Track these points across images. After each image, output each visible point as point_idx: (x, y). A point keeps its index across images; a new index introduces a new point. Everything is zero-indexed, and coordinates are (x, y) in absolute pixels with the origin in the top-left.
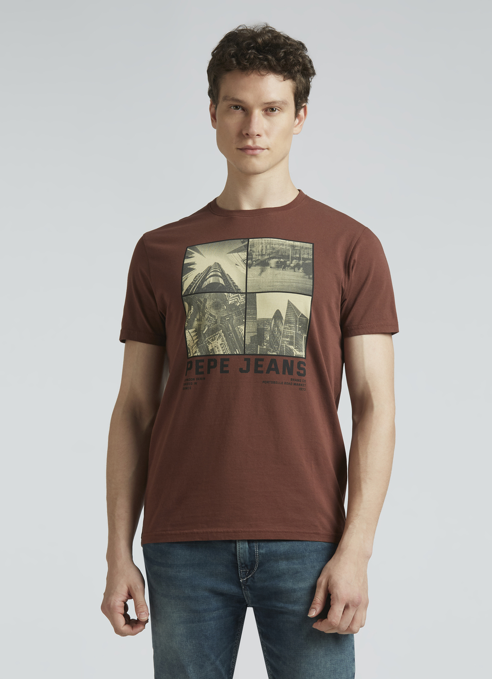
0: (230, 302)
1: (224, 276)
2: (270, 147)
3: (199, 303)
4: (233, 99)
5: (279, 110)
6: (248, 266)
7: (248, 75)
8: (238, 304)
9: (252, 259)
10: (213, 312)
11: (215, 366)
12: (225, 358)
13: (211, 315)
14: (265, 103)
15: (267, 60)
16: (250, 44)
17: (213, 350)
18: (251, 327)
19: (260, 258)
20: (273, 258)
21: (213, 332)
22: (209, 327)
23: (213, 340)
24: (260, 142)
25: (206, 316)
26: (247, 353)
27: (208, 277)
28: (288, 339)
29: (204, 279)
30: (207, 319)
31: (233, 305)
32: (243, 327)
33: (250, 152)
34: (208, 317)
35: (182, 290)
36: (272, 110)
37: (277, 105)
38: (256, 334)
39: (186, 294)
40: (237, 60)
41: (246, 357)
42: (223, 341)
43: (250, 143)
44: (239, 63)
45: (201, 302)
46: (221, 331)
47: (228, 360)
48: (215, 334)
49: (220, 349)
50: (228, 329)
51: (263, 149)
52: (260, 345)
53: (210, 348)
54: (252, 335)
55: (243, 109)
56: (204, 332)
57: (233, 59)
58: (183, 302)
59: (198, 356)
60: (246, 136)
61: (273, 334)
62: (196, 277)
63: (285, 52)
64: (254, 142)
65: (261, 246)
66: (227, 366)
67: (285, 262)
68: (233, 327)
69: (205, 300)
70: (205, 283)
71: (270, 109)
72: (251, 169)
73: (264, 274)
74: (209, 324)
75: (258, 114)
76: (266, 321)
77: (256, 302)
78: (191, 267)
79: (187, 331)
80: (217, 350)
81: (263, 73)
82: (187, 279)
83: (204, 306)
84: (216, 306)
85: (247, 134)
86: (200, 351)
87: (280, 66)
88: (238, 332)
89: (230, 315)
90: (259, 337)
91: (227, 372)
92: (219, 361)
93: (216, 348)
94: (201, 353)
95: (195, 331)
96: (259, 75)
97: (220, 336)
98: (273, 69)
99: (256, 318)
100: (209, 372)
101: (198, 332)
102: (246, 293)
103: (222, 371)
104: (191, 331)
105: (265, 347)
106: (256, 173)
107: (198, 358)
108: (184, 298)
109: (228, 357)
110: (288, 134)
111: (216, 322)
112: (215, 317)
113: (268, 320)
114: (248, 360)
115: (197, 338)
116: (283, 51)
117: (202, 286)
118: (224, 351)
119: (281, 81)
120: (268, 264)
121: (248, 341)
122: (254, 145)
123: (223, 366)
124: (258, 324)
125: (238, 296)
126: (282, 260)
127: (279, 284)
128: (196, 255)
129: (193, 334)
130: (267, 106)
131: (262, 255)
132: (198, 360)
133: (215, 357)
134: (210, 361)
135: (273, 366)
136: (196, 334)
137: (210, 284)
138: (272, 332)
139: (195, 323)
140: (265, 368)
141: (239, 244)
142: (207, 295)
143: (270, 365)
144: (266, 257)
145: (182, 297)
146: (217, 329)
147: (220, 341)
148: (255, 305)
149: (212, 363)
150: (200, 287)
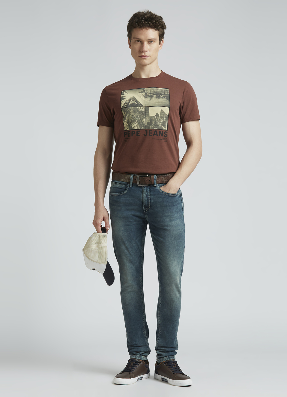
0: (139, 110)
1: (136, 101)
2: (150, 55)
4: (137, 38)
5: (153, 42)
6: (145, 97)
7: (142, 29)
9: (147, 95)
10: (133, 114)
12: (138, 131)
13: (133, 115)
14: (149, 39)
15: (149, 24)
16: (143, 18)
17: (133, 128)
18: (148, 119)
20: (155, 94)
21: (133, 121)
22: (132, 119)
23: (133, 124)
24: (147, 54)
25: (131, 115)
26: (146, 128)
28: (161, 123)
29: (129, 102)
31: (141, 111)
32: (144, 119)
33: (143, 57)
35: (121, 106)
36: (151, 42)
37: (153, 40)
39: (123, 108)
40: (138, 24)
41: (146, 130)
43: (143, 54)
44: (139, 25)
45: (128, 111)
46: (137, 121)
50: (139, 120)
51: (148, 56)
53: (132, 127)
54: (148, 122)
55: (141, 42)
56: (130, 121)
57: (137, 24)
58: (122, 111)
62: (126, 101)
64: (145, 54)
65: (150, 90)
66: (139, 133)
67: (159, 96)
68: (141, 119)
69: (130, 110)
71: (150, 41)
73: (151, 100)
74: (132, 118)
75: (146, 44)
76: (153, 117)
78: (124, 98)
79: (124, 121)
80: (135, 128)
81: (147, 28)
82: (123, 102)
83: (130, 112)
84: (134, 112)
85: (142, 51)
86: (129, 128)
87: (153, 26)
88: (142, 121)
89: (139, 115)
90: (150, 123)
91: (139, 135)
92: (136, 132)
95: (127, 121)
97: (136, 123)
98: (151, 27)
99: (149, 116)
100: (132, 136)
101: (128, 121)
102: (145, 107)
103: (137, 135)
105: (152, 126)
106: (146, 65)
107: (129, 131)
110: (157, 50)
111: (134, 118)
113: (153, 116)
114: (146, 131)
115: (128, 124)
116: (155, 20)
118: (138, 128)
119: (154, 31)
120: (153, 97)
121: (146, 124)
123: (137, 133)
124: (150, 118)
125: (142, 108)
127: (157, 103)
128: (125, 93)
129: (126, 122)
130: (149, 40)
131: (151, 94)
132: (128, 131)
133: (134, 130)
134: (132, 132)
135: (156, 133)
136: (127, 122)
137: (132, 104)
138: (155, 121)
139: (127, 118)
140: (153, 134)
141: (141, 90)
142: (131, 108)
143: (155, 133)
144: (152, 94)
145: (121, 109)
146: (135, 120)
147: (136, 125)
148: (149, 111)
149: (133, 133)
150: (128, 105)
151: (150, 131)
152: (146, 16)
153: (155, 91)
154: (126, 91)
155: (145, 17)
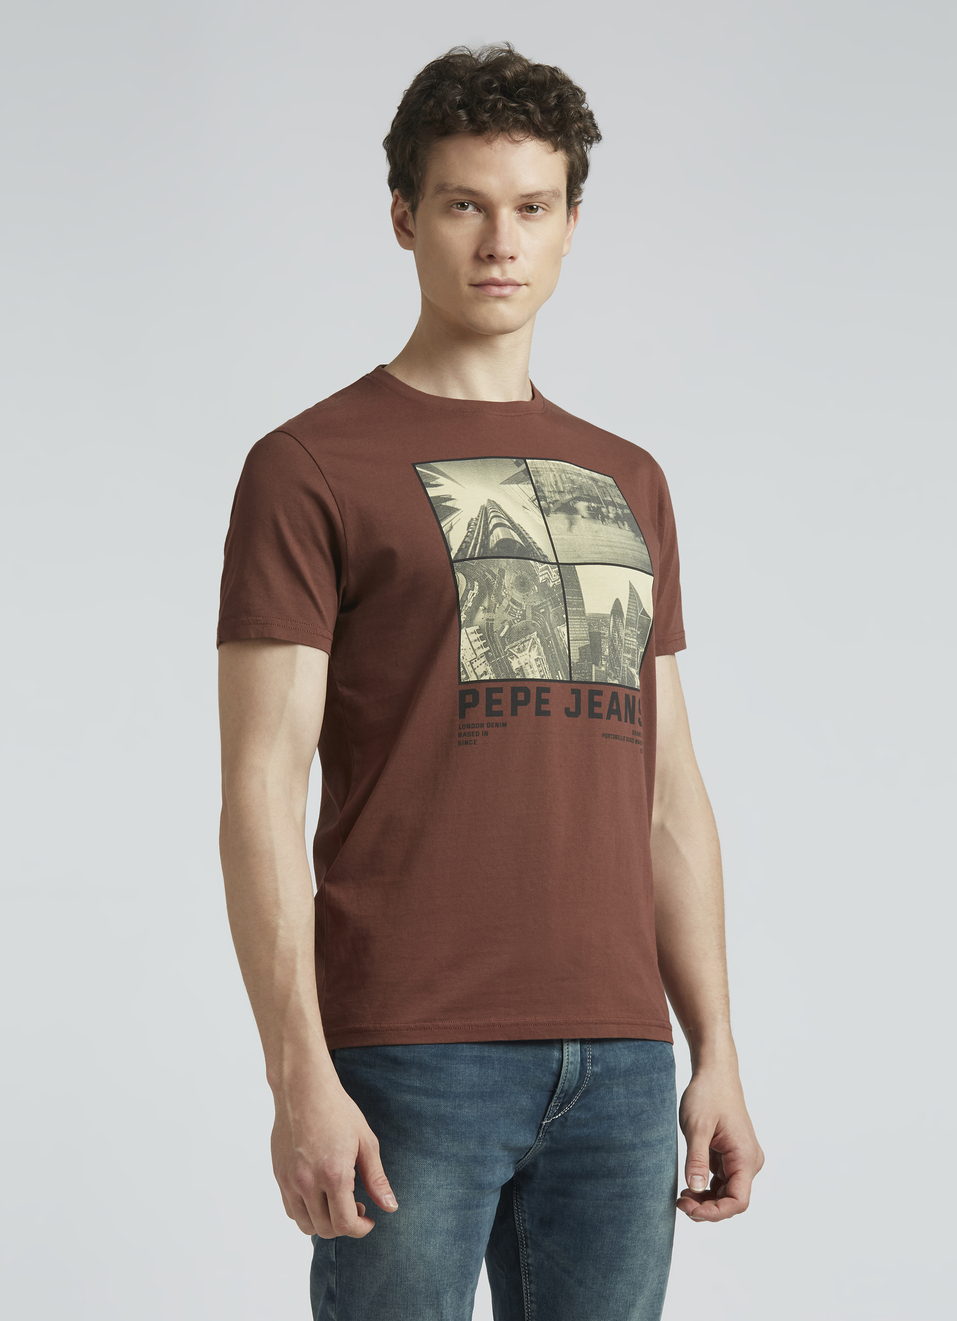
0: (541, 579)
1: (515, 527)
2: (531, 280)
3: (490, 576)
4: (461, 190)
5: (543, 209)
6: (544, 512)
7: (489, 142)
8: (551, 585)
9: (545, 498)
10: (518, 596)
11: (526, 702)
12: (543, 687)
13: (514, 602)
14: (523, 196)
15: (526, 112)
16: (491, 82)
17: (521, 669)
18: (579, 630)
19: (558, 497)
20: (579, 499)
21: (518, 634)
22: (510, 625)
23: (519, 651)
24: (512, 272)
25: (505, 603)
26: (575, 679)
27: (491, 527)
28: (630, 656)
29: (487, 534)
30: (507, 610)
31: (545, 584)
32: (564, 630)
33: (496, 290)
34: (509, 605)
35: (449, 550)
36: (531, 208)
37: (544, 198)
38: (588, 642)
39: (460, 557)
40: (469, 113)
41: (574, 686)
42: (539, 654)
43: (495, 272)
44: (472, 120)
45: (494, 576)
46: (535, 633)
47: (547, 690)
48: (523, 640)
49: (536, 668)
50: (544, 629)
51: (519, 285)
52: (597, 665)
53: (515, 665)
54: (582, 644)
55: (479, 208)
56: (502, 635)
57: (462, 112)
58: (454, 574)
59: (490, 680)
60: (487, 260)
61: (614, 646)
62: (469, 525)
63: (559, 97)
64: (504, 273)
65: (551, 475)
66: (546, 702)
67: (599, 509)
68: (552, 629)
69: (502, 572)
70: (491, 537)
71: (528, 207)
72: (495, 323)
73: (575, 528)
74: (510, 618)
75: (507, 216)
76: (597, 620)
77: (578, 582)
78: (448, 504)
79: (463, 631)
80: (530, 671)
81: (517, 138)
82: (451, 527)
83: (500, 583)
84: (522, 586)
85: (491, 257)
86: (494, 671)
87: (550, 123)
88: (558, 637)
89: (543, 603)
90: (592, 651)
91: (547, 713)
92: (533, 692)
93: (528, 667)
94: (497, 675)
95: (479, 631)
96: (510, 142)
97: (534, 643)
98: (539, 133)
99: (584, 612)
100: (514, 713)
101: (487, 634)
102: (558, 564)
103: (539, 712)
104: (470, 630)
105: (603, 669)
106: (505, 332)
107: (492, 685)
108: (456, 565)
109: (547, 685)
110: (556, 255)
111: (524, 616)
112: (520, 605)
113: (604, 617)
114: (576, 692)
115: (485, 645)
116: (553, 94)
117: (488, 544)
118: (542, 673)
119: (550, 153)
120: (575, 511)
121: (575, 657)
122: (505, 278)
123: (540, 701)
124: (589, 625)
125: (547, 568)
126: (593, 504)
127: (607, 549)
128: (441, 480)
129: (473, 637)
130: (525, 201)
131: (560, 492)
132: (492, 688)
133: (526, 684)
134: (515, 691)
135: (615, 707)
136: (482, 638)
137: (501, 542)
138: (612, 640)
139: (481, 617)
140: (603, 710)
141: (510, 468)
142: (503, 562)
143: (611, 705)
144: (568, 497)
145: (452, 562)
146: (526, 631)
147: (534, 654)
148: (578, 587)
149: (521, 696)
150: (485, 545)
151: (592, 693)
152: (508, 74)
153: (573, 482)
154: (439, 465)
155: (504, 78)
